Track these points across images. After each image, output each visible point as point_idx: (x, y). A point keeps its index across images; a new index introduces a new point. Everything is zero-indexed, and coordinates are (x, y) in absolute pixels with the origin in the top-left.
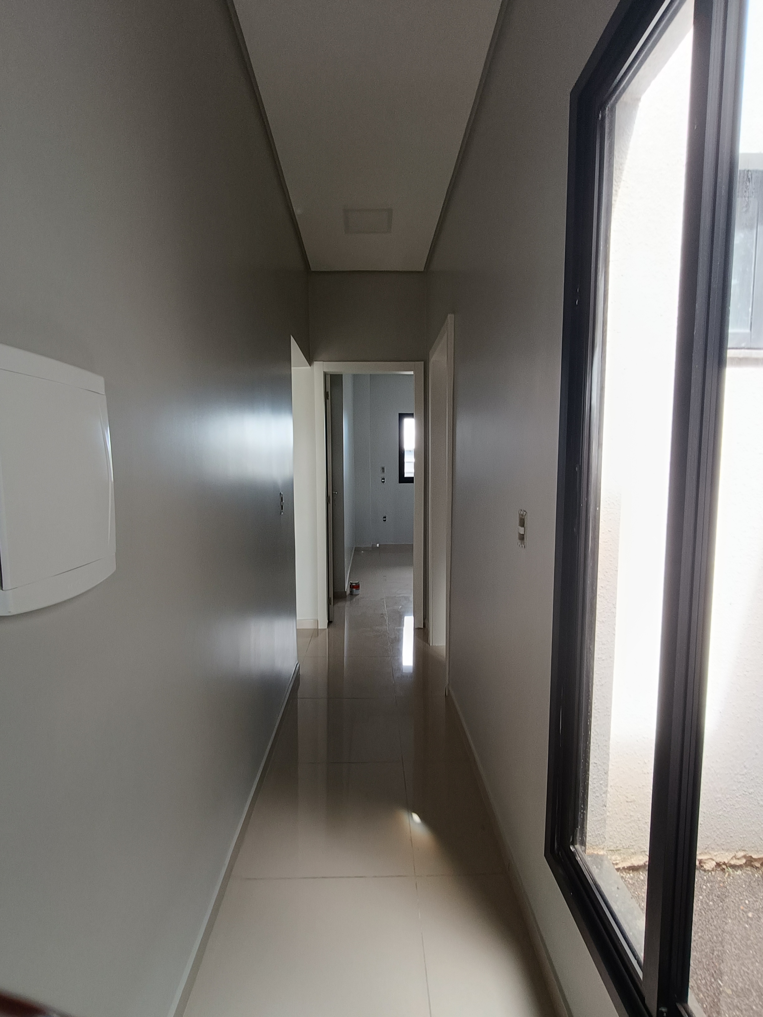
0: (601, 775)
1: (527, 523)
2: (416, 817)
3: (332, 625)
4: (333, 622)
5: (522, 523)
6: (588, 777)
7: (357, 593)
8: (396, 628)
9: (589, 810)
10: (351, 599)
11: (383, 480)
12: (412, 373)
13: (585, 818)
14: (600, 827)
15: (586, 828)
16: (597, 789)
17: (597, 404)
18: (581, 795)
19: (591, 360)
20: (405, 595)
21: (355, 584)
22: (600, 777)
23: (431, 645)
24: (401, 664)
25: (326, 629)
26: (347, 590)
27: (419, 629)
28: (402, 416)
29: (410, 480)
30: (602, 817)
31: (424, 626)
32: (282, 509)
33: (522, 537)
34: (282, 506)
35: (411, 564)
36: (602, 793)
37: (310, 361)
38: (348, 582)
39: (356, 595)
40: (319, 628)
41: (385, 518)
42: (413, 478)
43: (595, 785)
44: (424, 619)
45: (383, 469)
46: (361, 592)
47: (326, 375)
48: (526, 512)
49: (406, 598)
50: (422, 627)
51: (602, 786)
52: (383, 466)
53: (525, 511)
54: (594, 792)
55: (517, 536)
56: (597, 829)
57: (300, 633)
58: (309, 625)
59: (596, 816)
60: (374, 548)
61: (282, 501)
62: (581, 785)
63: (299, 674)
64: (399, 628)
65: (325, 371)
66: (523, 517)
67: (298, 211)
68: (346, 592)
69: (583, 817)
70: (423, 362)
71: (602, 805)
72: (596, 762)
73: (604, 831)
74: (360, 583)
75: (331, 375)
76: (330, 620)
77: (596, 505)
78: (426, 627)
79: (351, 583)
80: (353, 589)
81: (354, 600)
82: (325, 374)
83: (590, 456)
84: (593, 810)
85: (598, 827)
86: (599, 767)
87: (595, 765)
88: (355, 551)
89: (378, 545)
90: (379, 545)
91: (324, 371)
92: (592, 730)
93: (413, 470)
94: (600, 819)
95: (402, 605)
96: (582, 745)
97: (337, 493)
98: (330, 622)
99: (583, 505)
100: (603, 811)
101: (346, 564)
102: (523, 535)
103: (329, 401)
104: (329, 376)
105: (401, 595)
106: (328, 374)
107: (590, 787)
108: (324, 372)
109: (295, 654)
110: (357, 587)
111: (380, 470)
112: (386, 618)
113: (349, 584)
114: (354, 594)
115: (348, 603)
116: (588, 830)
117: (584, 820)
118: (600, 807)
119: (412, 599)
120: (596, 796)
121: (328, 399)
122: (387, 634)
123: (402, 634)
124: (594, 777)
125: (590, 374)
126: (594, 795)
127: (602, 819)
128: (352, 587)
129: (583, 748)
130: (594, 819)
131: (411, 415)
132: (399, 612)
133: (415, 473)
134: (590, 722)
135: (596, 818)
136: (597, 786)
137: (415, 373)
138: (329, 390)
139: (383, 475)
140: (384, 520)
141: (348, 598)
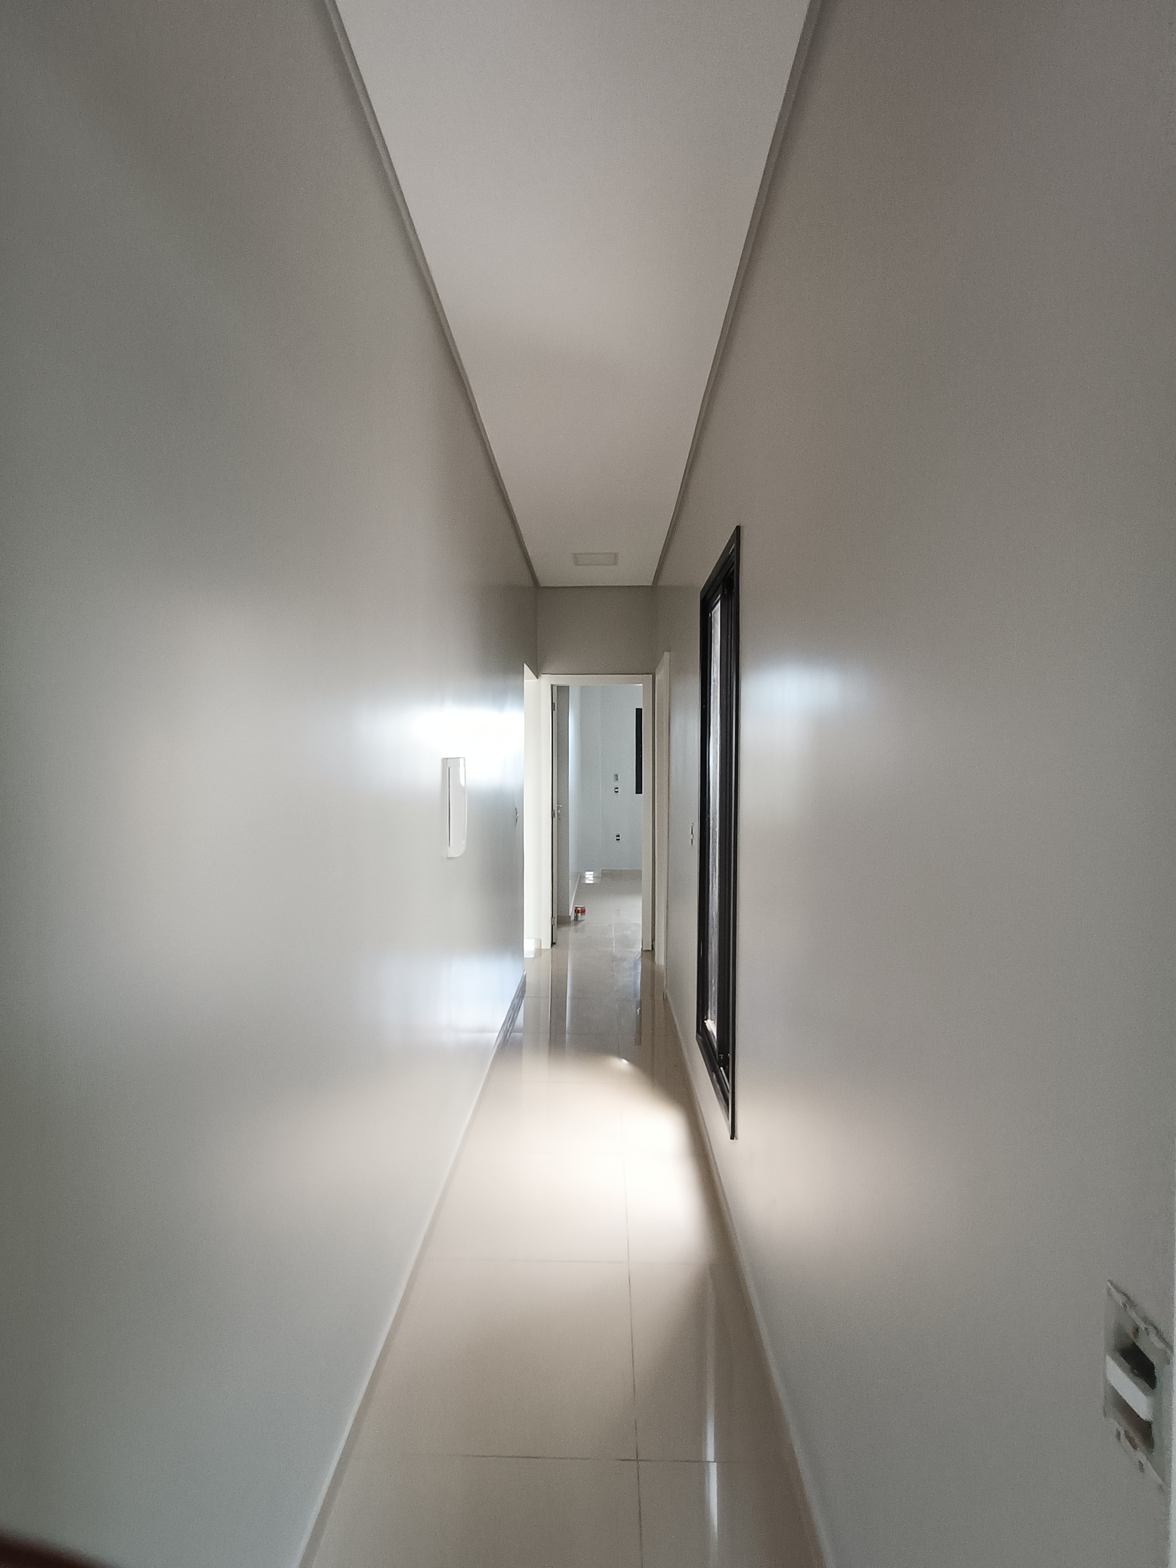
3: (554, 946)
4: (556, 944)
7: (583, 919)
8: (623, 950)
10: (576, 925)
11: (616, 790)
12: (641, 685)
21: (580, 909)
23: (657, 963)
26: (571, 914)
27: (646, 950)
33: (692, 842)
37: (537, 674)
38: (573, 905)
39: (582, 921)
40: (542, 948)
41: (618, 836)
44: (653, 941)
45: (617, 776)
46: (587, 917)
47: (553, 687)
49: (635, 925)
50: (651, 949)
52: (616, 773)
65: (552, 683)
68: (570, 917)
70: (651, 675)
74: (586, 908)
75: (558, 687)
76: (554, 942)
78: (654, 948)
79: (576, 908)
80: (578, 914)
81: (579, 925)
95: (631, 931)
97: (562, 806)
98: (553, 944)
101: (570, 889)
102: (693, 839)
103: (555, 712)
105: (629, 920)
106: (555, 687)
108: (550, 684)
110: (583, 912)
111: (613, 779)
112: (612, 942)
113: (575, 908)
114: (580, 919)
115: (572, 928)
119: (640, 925)
121: (555, 710)
128: (577, 911)
137: (643, 686)
138: (555, 701)
139: (616, 784)
140: (617, 840)
141: (572, 923)
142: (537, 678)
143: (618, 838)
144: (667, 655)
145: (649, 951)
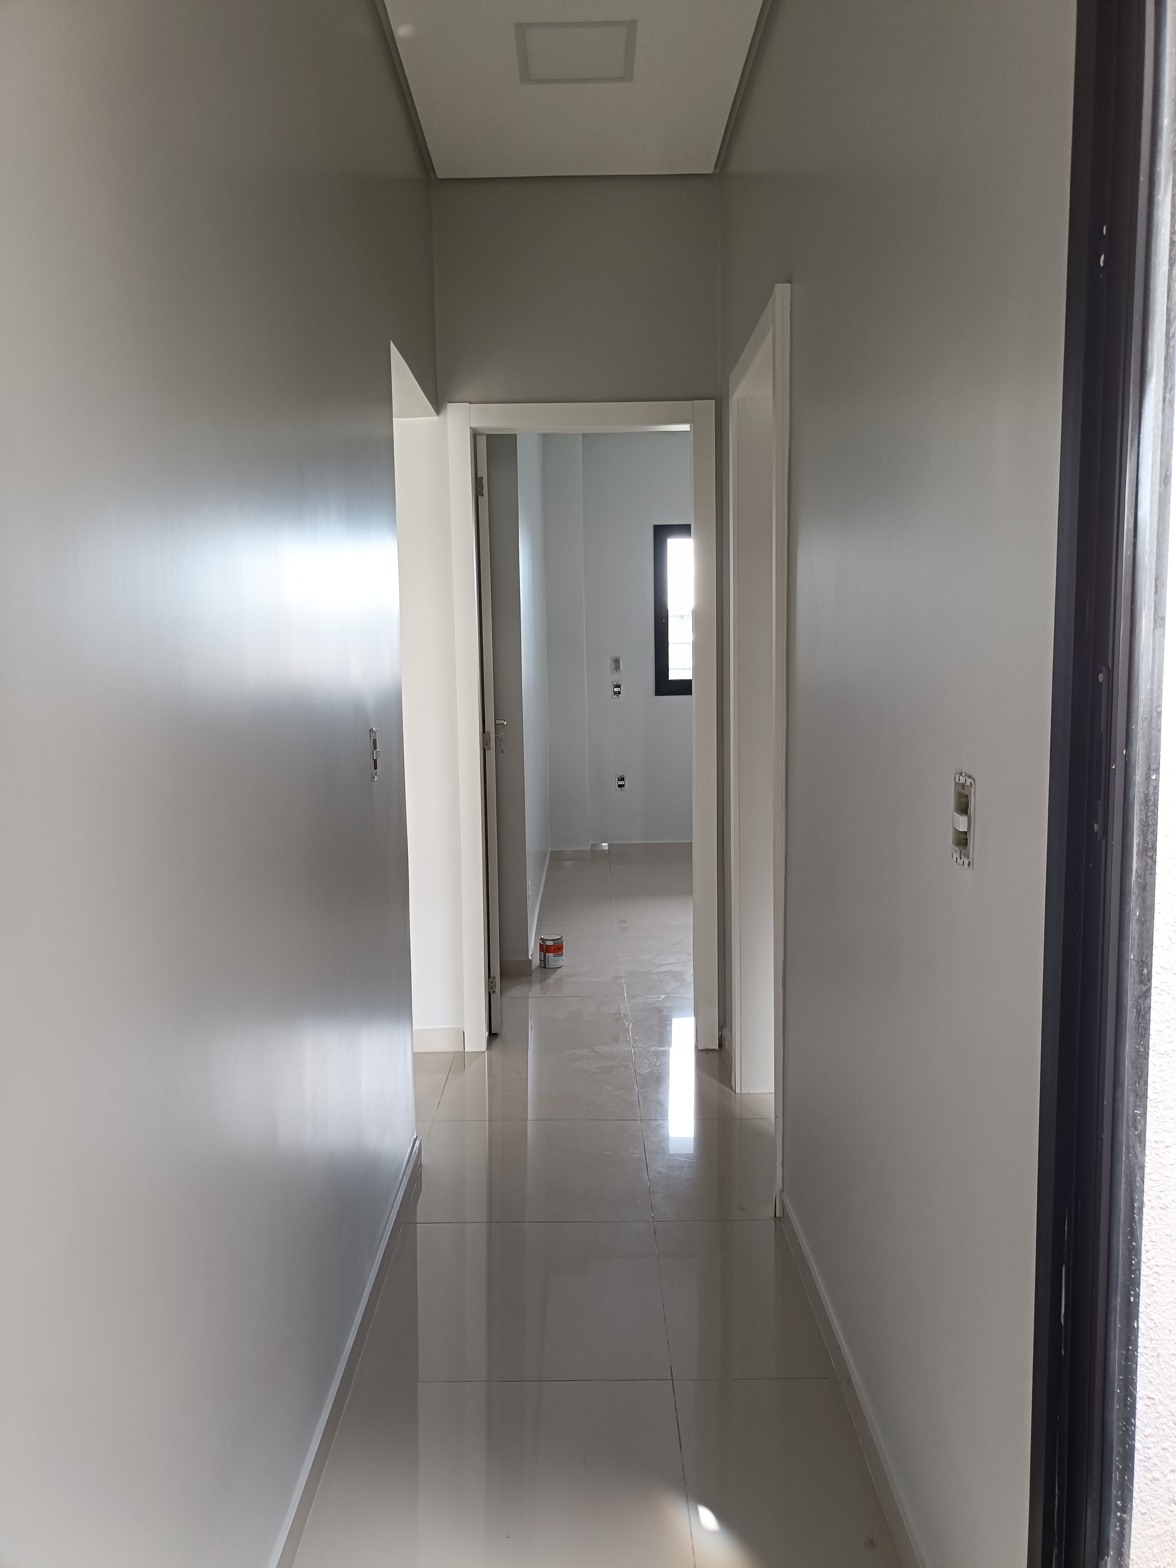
0: (1164, 1427)
1: (976, 803)
2: (707, 1518)
3: (497, 1041)
4: (499, 1037)
5: (963, 807)
6: (1134, 1432)
7: (557, 965)
8: (653, 1049)
9: (1135, 1511)
10: (543, 980)
11: (616, 690)
12: (686, 427)
13: (1126, 1532)
14: (1162, 1552)
15: (1129, 1557)
16: (1155, 1460)
17: (1151, 518)
18: (1116, 1476)
19: (1137, 407)
20: (675, 968)
21: (551, 943)
22: (1161, 1432)
23: (738, 1091)
24: (665, 1138)
25: (485, 1052)
26: (532, 956)
27: (708, 1051)
28: (661, 533)
29: (684, 687)
30: (1166, 1528)
31: (720, 1045)
32: (376, 768)
33: (962, 840)
34: (375, 761)
35: (688, 891)
36: (1167, 1472)
37: (438, 403)
38: (536, 940)
39: (556, 969)
40: (467, 1050)
41: (623, 779)
42: (690, 681)
43: (1149, 1451)
44: (721, 1028)
45: (617, 661)
46: (565, 961)
47: (478, 438)
48: (974, 780)
49: (677, 976)
50: (717, 1047)
51: (1168, 1455)
52: (617, 655)
53: (970, 777)
54: (1148, 1470)
55: (950, 838)
56: (1154, 1556)
57: (419, 1059)
58: (444, 1045)
59: (1153, 1526)
60: (596, 854)
61: (375, 748)
62: (1115, 1451)
63: (421, 1166)
64: (661, 1049)
65: (474, 425)
66: (965, 792)
67: (402, 32)
68: (531, 961)
69: (1122, 1528)
70: (713, 402)
71: (1167, 1500)
72: (1151, 1395)
73: (1170, 1560)
74: (563, 939)
75: (487, 436)
76: (493, 1031)
77: (1149, 769)
78: (724, 1047)
79: (544, 939)
80: (547, 954)
81: (551, 981)
82: (475, 435)
83: (1136, 646)
84: (1143, 1511)
85: (1156, 1551)
86: (1161, 1408)
87: (1149, 1402)
88: (551, 859)
89: (605, 845)
90: (609, 845)
91: (471, 426)
92: (1142, 1316)
93: (689, 663)
94: (1161, 1532)
95: (667, 993)
96: (1116, 1354)
97: (505, 723)
98: (492, 1036)
99: (1117, 766)
100: (1169, 1513)
101: (530, 893)
102: (966, 833)
103: (484, 501)
104: (485, 437)
105: (663, 969)
106: (481, 434)
107: (1137, 1457)
108: (470, 428)
109: (411, 1115)
110: (557, 948)
111: (609, 665)
112: (628, 1025)
113: (539, 943)
114: (551, 966)
115: (535, 990)
116: (1133, 1560)
117: (1123, 1536)
118: (1163, 1504)
119: (689, 977)
120: (1151, 1478)
121: (482, 495)
122: (631, 1064)
123: (666, 1064)
124: (1148, 1431)
125: (1136, 443)
126: (1149, 1476)
127: (1165, 1532)
128: (545, 949)
129: (1120, 1363)
130: (1148, 1532)
131: (684, 530)
132: (660, 1011)
133: (696, 670)
134: (1137, 1295)
135: (1153, 1530)
136: (1156, 1455)
137: (694, 428)
138: (483, 473)
139: (616, 678)
140: (620, 786)
141: (536, 975)
142: (438, 415)
143: (621, 783)
144: (782, 291)
145: (714, 1050)
